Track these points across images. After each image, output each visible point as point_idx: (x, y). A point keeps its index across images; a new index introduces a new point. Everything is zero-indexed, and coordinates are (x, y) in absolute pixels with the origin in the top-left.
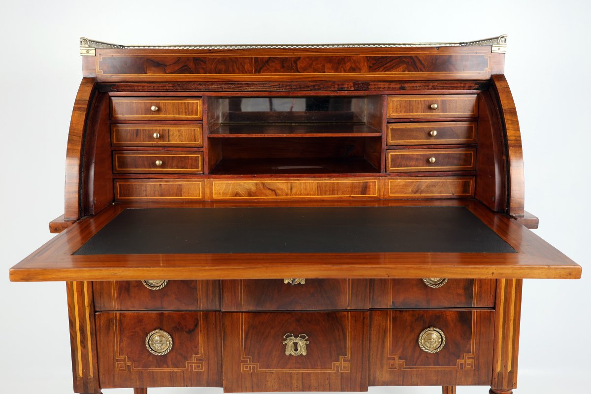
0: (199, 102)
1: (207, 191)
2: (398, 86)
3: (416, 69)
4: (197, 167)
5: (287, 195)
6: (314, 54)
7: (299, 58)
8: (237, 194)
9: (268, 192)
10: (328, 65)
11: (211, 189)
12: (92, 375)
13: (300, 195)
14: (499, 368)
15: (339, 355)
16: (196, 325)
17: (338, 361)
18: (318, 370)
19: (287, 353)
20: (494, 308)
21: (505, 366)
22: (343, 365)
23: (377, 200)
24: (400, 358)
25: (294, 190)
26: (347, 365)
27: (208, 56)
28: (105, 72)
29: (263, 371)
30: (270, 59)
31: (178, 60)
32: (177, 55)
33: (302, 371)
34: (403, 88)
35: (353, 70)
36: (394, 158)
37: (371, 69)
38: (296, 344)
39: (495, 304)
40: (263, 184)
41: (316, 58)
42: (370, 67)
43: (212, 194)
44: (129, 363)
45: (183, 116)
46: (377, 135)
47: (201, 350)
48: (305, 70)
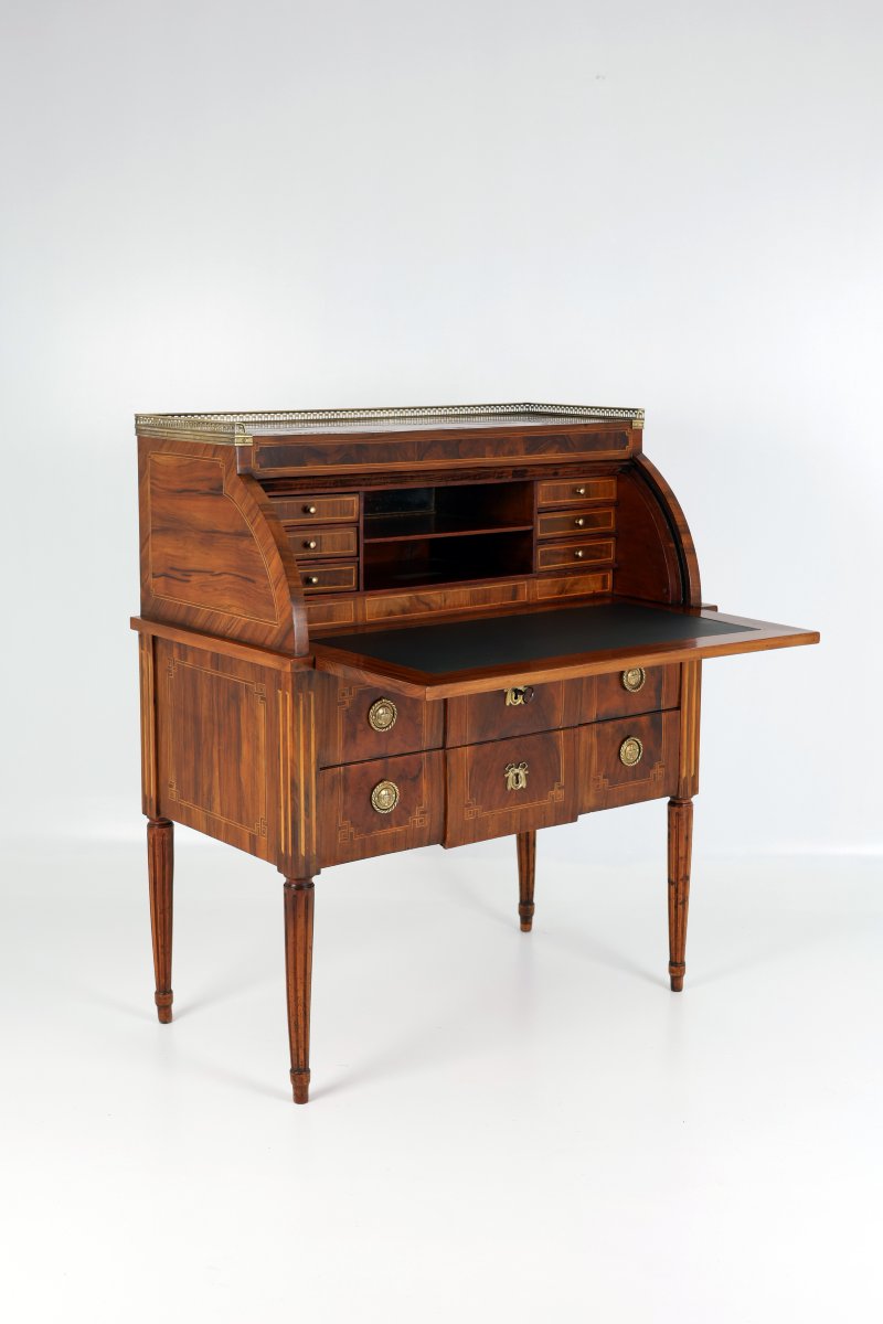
0: (355, 498)
1: (360, 612)
2: (553, 471)
3: (568, 450)
4: (351, 583)
5: (441, 608)
6: (474, 436)
7: (460, 441)
8: (391, 613)
9: (423, 607)
10: (488, 449)
11: (364, 609)
12: (314, 852)
13: (454, 607)
14: (684, 775)
15: (554, 781)
16: (420, 770)
17: (552, 789)
18: (536, 804)
19: (509, 788)
20: (678, 708)
21: (689, 771)
22: (558, 794)
23: (526, 605)
24: (604, 777)
25: (448, 602)
26: (561, 793)
27: (371, 441)
28: (261, 467)
29: (486, 814)
30: (434, 443)
31: (340, 449)
32: (338, 442)
33: (521, 807)
34: (556, 474)
35: (511, 453)
36: (544, 555)
37: (529, 452)
38: (517, 775)
39: (680, 703)
40: (417, 597)
41: (477, 440)
42: (527, 449)
43: (364, 614)
44: (352, 830)
45: (338, 519)
46: (529, 528)
47: (425, 800)
48: (466, 456)
